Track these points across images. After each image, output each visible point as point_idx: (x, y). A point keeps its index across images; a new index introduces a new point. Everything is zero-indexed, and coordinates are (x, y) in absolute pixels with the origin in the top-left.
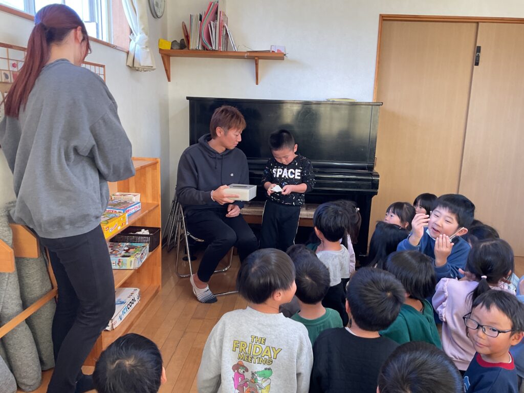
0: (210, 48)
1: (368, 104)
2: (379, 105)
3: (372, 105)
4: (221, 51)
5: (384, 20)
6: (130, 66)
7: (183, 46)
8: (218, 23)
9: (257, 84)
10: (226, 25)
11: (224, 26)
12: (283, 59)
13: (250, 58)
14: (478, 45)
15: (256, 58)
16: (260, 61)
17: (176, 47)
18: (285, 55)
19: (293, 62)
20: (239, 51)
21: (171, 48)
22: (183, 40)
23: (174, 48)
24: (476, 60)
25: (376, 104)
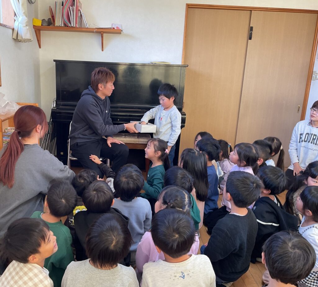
0: (70, 25)
1: (178, 66)
2: (186, 67)
3: (181, 67)
4: (77, 28)
5: (189, 7)
6: (15, 38)
7: (50, 23)
8: (75, 8)
9: (103, 50)
10: (80, 9)
11: (79, 10)
12: (121, 34)
13: (97, 32)
14: (251, 26)
15: (102, 33)
16: (105, 35)
17: (45, 24)
18: (122, 31)
19: (128, 36)
20: (89, 27)
21: (42, 25)
22: (50, 19)
23: (43, 25)
24: (250, 36)
25: (184, 66)
